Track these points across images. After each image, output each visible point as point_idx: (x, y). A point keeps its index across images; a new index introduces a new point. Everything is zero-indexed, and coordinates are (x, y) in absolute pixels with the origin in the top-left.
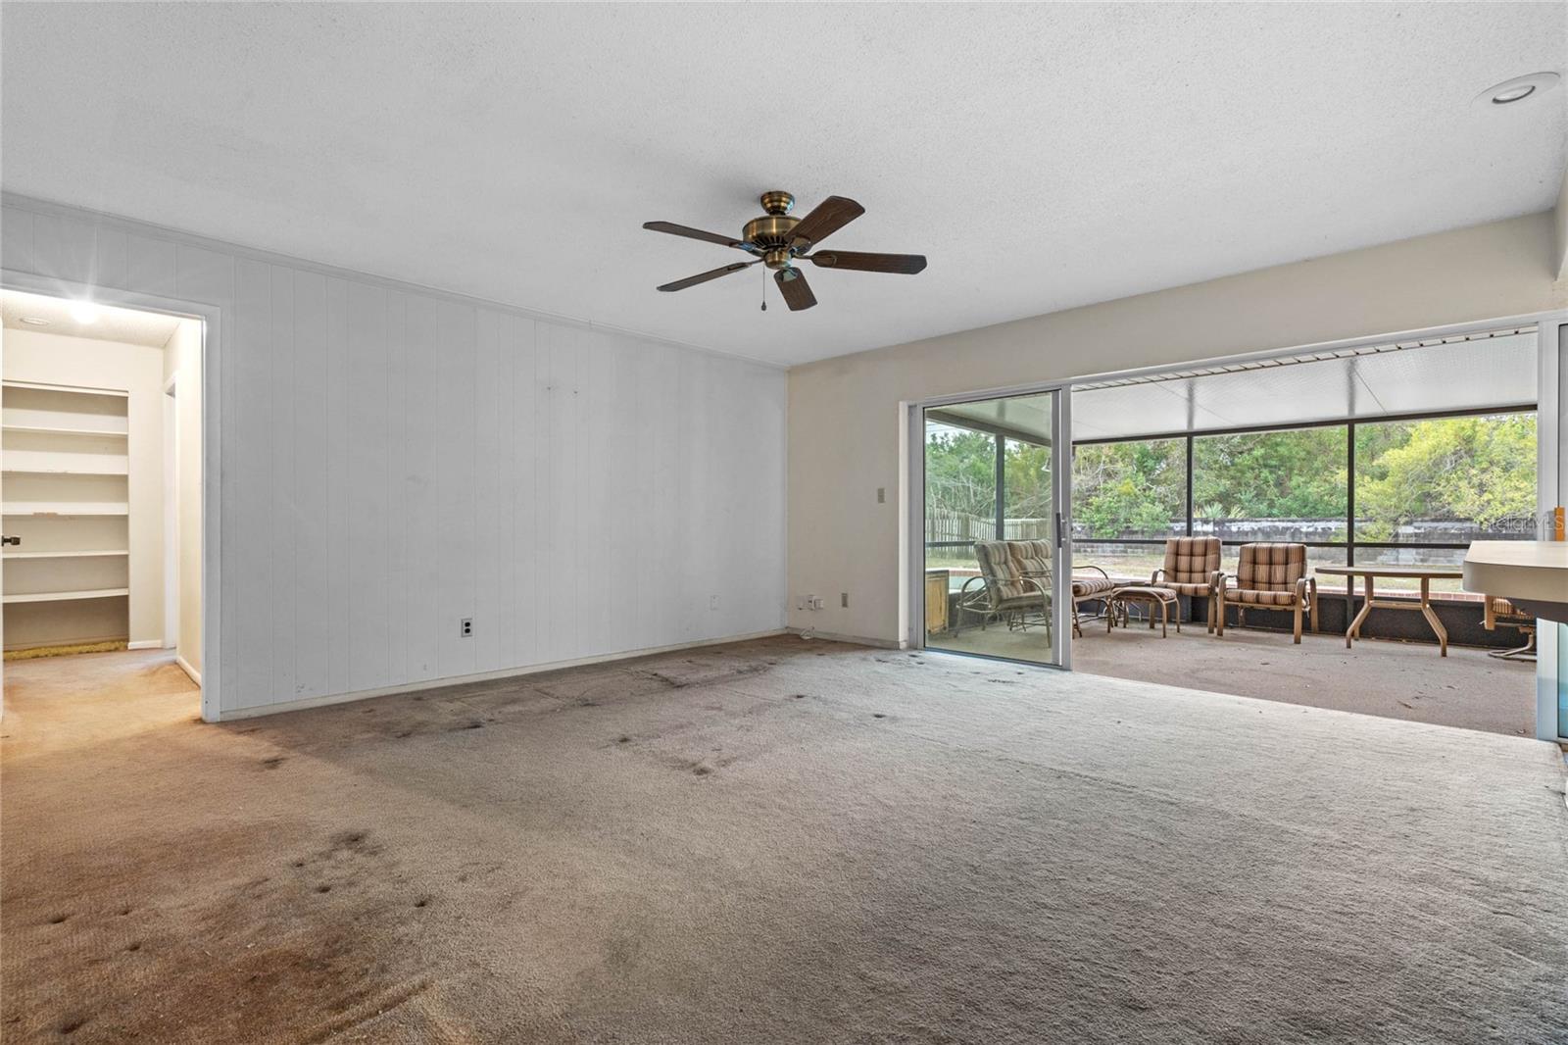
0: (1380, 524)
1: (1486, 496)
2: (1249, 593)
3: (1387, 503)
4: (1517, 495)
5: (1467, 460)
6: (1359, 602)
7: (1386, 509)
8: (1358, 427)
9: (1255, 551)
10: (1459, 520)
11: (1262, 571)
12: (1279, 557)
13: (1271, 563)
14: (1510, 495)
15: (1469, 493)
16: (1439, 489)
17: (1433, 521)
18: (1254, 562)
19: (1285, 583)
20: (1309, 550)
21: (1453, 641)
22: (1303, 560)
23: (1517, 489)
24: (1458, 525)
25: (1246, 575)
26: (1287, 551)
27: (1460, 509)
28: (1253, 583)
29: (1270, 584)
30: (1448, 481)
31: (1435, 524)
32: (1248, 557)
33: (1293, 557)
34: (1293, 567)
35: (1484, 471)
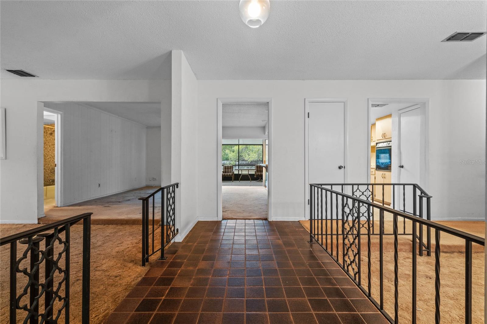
0: (233, 162)
1: (250, 156)
2: (226, 174)
3: (235, 157)
4: (254, 156)
5: (247, 149)
6: (241, 174)
7: (234, 159)
8: (240, 146)
9: (226, 167)
10: (246, 161)
11: (227, 170)
12: (229, 168)
13: (228, 169)
14: (253, 156)
15: (247, 156)
16: (243, 155)
17: (242, 161)
18: (226, 169)
19: (230, 172)
20: (233, 166)
21: (252, 180)
22: (232, 168)
23: (254, 155)
24: (245, 162)
25: (224, 171)
26: (230, 166)
27: (246, 159)
28: (226, 172)
29: (228, 172)
30: (244, 153)
31: (242, 162)
32: (224, 168)
33: (231, 167)
34: (231, 169)
35: (249, 151)
